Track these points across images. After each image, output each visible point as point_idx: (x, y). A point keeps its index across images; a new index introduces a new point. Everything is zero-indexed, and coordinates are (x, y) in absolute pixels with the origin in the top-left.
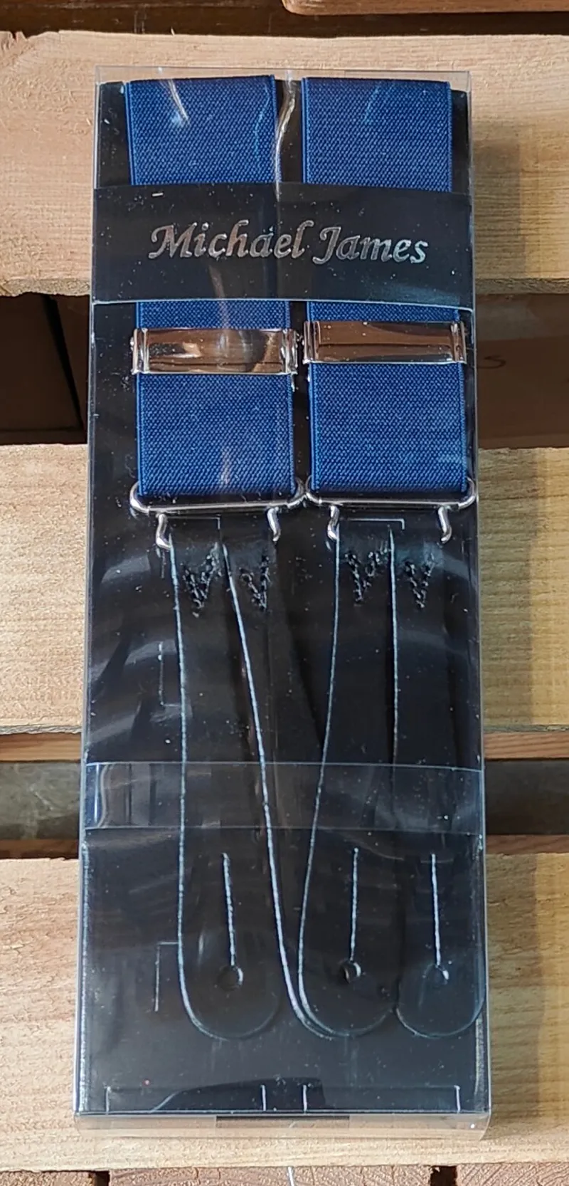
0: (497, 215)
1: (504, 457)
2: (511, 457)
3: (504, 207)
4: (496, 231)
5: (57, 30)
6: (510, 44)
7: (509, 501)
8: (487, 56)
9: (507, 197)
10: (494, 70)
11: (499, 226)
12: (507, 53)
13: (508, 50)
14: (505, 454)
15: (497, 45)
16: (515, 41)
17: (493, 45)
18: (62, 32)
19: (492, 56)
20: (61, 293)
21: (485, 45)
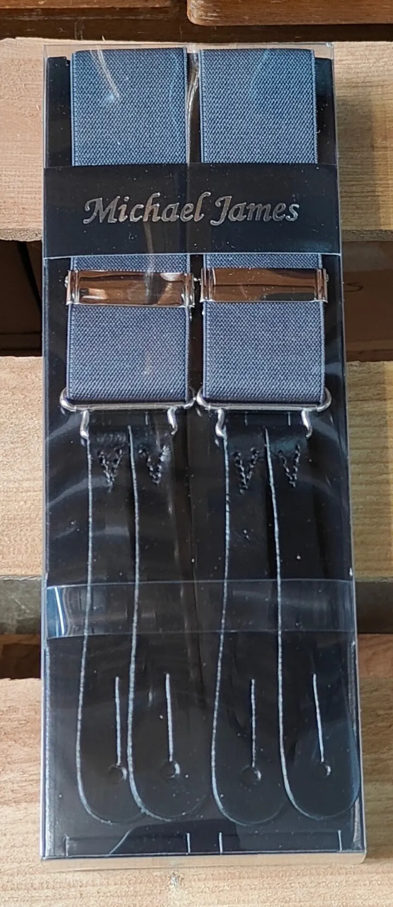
0: (352, 181)
1: (355, 368)
2: (361, 368)
3: (358, 175)
4: (352, 193)
5: (14, 37)
6: (363, 49)
7: (359, 402)
8: (346, 58)
9: (359, 167)
10: (351, 68)
11: (354, 189)
12: (361, 55)
13: (362, 53)
14: (356, 366)
15: (353, 49)
16: (367, 46)
17: (350, 49)
18: (18, 38)
19: (349, 58)
20: (14, 239)
21: (344, 49)
